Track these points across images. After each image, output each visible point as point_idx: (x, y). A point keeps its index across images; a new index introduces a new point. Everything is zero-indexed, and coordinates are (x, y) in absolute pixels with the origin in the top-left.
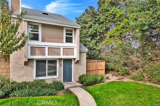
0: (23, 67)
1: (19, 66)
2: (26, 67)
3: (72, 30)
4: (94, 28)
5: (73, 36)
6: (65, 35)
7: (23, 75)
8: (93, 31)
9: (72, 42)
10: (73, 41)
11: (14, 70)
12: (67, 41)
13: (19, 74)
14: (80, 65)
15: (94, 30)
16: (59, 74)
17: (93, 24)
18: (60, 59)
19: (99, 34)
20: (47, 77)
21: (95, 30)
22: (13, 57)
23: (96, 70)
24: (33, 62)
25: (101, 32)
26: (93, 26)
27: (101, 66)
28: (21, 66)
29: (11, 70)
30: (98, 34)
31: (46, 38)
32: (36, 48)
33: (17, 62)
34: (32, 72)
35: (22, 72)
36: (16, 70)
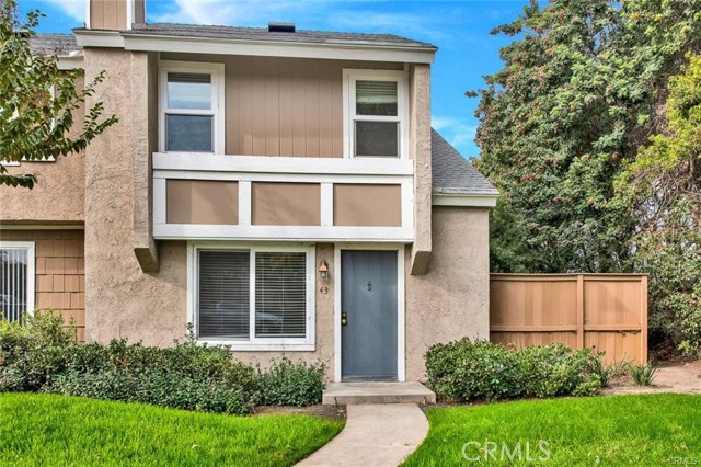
0: (137, 284)
1: (122, 278)
2: (150, 282)
3: (396, 83)
4: (583, 79)
5: (401, 117)
6: (350, 117)
7: (140, 323)
8: (577, 97)
9: (392, 151)
10: (404, 143)
11: (101, 296)
12: (362, 150)
13: (123, 316)
14: (450, 289)
15: (581, 89)
16: (320, 327)
17: (576, 54)
18: (324, 247)
19: (622, 109)
20: (255, 342)
21: (591, 90)
22: (97, 234)
23: (574, 332)
24: (186, 261)
25: (636, 93)
26: (576, 67)
27: (620, 308)
28: (131, 279)
29: (91, 293)
30: (613, 110)
31: (248, 138)
32: (193, 184)
33: (115, 255)
34: (177, 306)
35: (133, 307)
36: (110, 293)
